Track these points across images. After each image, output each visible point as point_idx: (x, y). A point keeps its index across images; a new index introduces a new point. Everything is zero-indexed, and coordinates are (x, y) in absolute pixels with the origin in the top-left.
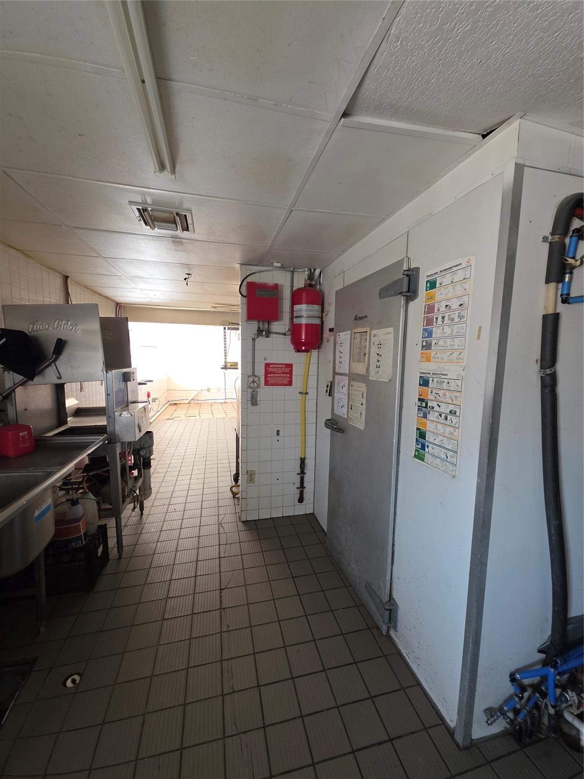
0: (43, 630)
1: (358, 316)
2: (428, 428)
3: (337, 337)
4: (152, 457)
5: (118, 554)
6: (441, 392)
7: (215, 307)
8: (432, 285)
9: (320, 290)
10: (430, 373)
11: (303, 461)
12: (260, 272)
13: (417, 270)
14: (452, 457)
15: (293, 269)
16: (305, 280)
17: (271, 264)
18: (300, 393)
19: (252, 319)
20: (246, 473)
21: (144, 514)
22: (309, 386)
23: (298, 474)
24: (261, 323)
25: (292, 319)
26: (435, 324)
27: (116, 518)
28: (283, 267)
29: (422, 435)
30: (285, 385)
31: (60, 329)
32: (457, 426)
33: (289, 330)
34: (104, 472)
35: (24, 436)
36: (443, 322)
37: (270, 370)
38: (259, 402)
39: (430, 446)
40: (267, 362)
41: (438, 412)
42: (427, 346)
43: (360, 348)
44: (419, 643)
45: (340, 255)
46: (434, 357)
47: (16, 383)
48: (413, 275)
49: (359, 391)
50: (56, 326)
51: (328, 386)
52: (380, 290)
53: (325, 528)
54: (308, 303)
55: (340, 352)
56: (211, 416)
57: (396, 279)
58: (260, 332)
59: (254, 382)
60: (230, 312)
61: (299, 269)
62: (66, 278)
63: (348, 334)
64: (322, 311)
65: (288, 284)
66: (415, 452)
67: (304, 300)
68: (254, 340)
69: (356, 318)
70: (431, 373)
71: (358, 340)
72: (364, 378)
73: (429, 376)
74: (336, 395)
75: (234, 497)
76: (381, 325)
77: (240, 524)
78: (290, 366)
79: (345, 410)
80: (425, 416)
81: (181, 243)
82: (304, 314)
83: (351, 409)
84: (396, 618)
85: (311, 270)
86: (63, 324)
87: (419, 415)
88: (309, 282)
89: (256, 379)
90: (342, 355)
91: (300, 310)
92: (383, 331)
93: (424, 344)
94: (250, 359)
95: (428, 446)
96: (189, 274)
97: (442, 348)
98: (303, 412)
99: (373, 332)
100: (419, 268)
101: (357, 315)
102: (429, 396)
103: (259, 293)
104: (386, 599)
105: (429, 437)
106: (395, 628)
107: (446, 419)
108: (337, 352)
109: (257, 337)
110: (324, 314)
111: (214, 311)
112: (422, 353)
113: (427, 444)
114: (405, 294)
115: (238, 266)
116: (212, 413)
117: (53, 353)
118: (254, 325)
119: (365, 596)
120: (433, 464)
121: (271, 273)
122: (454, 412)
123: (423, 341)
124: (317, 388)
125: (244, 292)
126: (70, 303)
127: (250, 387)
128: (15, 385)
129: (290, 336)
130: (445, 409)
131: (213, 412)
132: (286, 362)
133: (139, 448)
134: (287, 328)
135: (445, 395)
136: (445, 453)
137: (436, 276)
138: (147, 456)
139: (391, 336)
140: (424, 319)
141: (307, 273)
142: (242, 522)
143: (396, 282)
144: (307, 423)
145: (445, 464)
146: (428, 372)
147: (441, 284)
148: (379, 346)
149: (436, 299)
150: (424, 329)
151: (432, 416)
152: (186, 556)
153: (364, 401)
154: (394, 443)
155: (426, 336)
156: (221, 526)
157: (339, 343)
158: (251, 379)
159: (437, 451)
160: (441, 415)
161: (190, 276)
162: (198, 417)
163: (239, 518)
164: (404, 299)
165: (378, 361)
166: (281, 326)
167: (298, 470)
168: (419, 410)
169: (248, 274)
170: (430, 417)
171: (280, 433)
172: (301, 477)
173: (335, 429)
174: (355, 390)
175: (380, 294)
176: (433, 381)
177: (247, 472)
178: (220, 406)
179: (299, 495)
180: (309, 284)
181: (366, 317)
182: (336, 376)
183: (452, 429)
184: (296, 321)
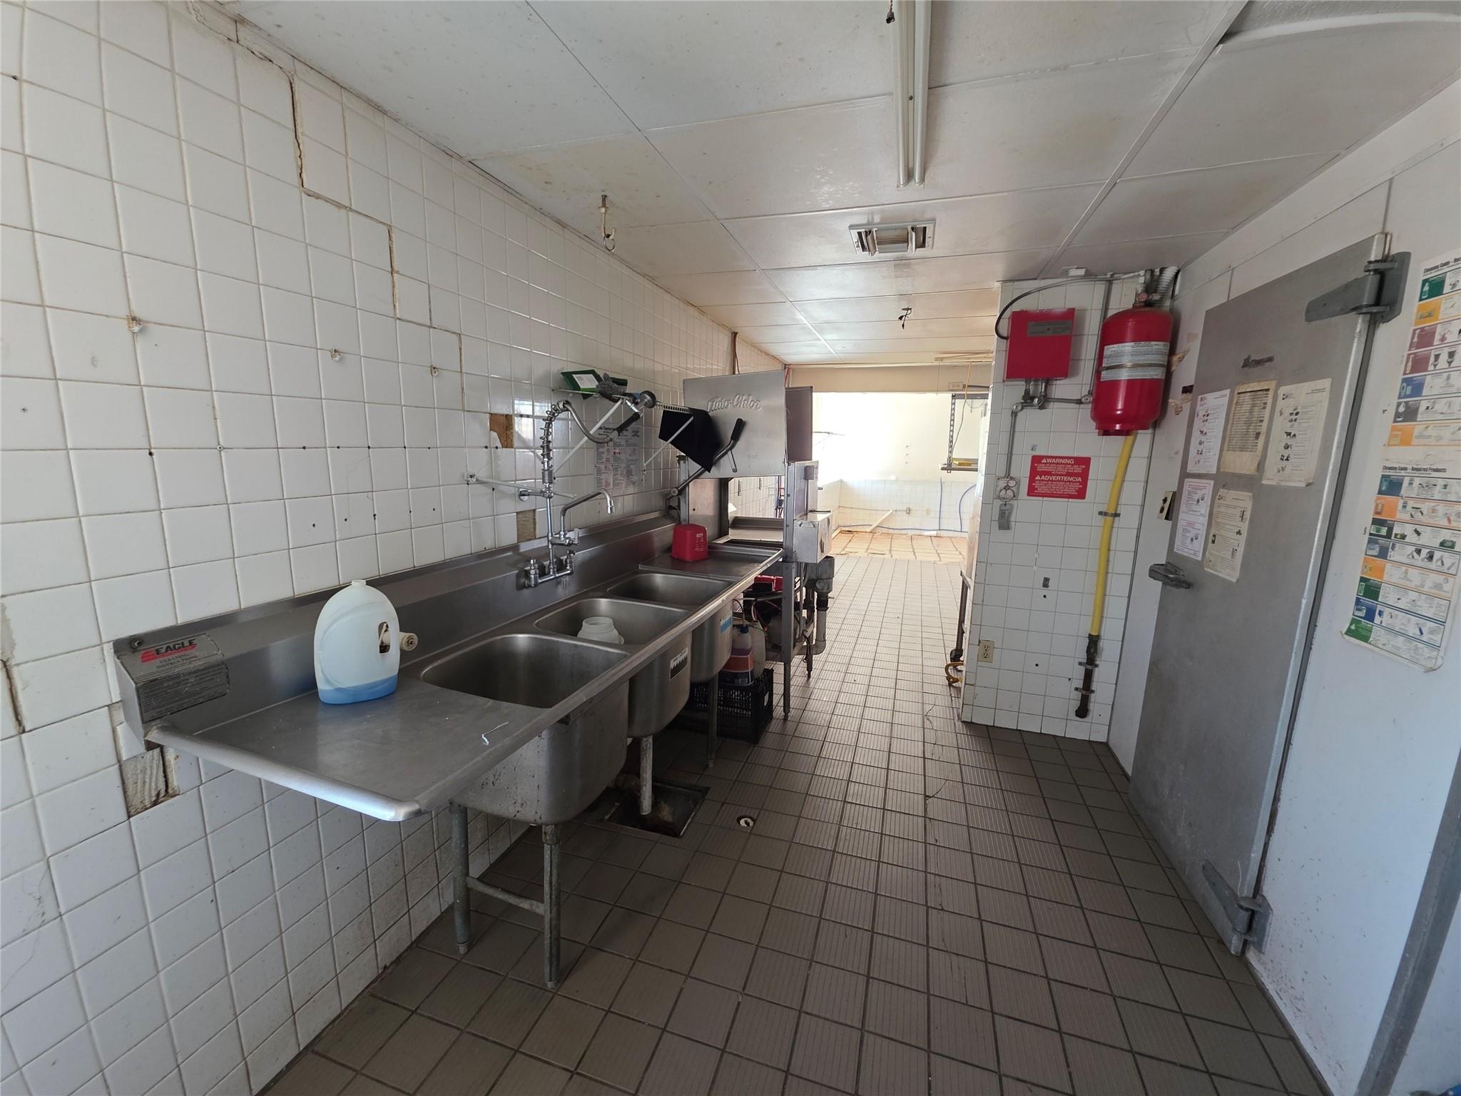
0: (711, 765)
1: (1252, 359)
2: (1386, 578)
3: (1199, 403)
4: (829, 595)
5: (783, 713)
6: (1425, 507)
7: (942, 359)
8: (1435, 287)
9: (1172, 310)
10: (1405, 469)
11: (1093, 643)
12: (1039, 290)
13: (1404, 258)
14: (1432, 632)
15: (1112, 275)
16: (1137, 295)
17: (1065, 274)
18: (1101, 513)
19: (1015, 377)
20: (977, 643)
21: (812, 677)
22: (1123, 500)
23: (1080, 664)
24: (1032, 383)
25: (1098, 373)
26: (1431, 367)
27: (785, 665)
28: (1089, 276)
29: (1370, 590)
30: (1071, 497)
31: (740, 406)
32: (1453, 571)
33: (1090, 393)
34: (773, 601)
35: (700, 538)
36: (1450, 363)
37: (1041, 468)
38: (1013, 524)
39: (1387, 611)
40: (1037, 453)
41: (1413, 544)
42: (1409, 414)
43: (1249, 423)
44: (1306, 973)
45: (1227, 234)
46: (1420, 436)
47: (691, 475)
48: (1392, 268)
49: (1235, 507)
50: (735, 403)
51: (1165, 501)
52: (1310, 303)
53: (1129, 771)
54: (1137, 338)
55: (1202, 432)
56: (911, 557)
57: (1350, 280)
58: (1028, 399)
59: (1007, 488)
60: (967, 366)
61: (1125, 274)
62: (735, 334)
63: (1225, 396)
64: (1172, 352)
65: (1098, 303)
66: (1351, 625)
67: (1129, 334)
68: (1014, 414)
69: (1247, 364)
70: (1410, 467)
71: (1246, 407)
72: (1250, 482)
73: (1403, 473)
74: (1183, 516)
75: (950, 685)
76: (1302, 374)
77: (959, 724)
78: (1085, 462)
79: (1198, 546)
80: (1383, 554)
81: (908, 266)
82: (1127, 361)
83: (1213, 542)
84: (1264, 929)
85: (1152, 272)
86: (744, 399)
87: (1370, 552)
88: (1144, 297)
89: (1012, 483)
90: (1203, 438)
91: (1118, 355)
92: (1307, 386)
93: (1402, 409)
94: (1004, 448)
95: (1381, 613)
96: (908, 309)
97: (1441, 417)
98: (1104, 550)
99: (1283, 390)
100: (1409, 254)
101: (1249, 357)
102: (1398, 514)
103: (1032, 330)
104: (1247, 891)
105: (1387, 595)
106: (1259, 946)
107: (1431, 558)
108: (1196, 433)
109: (1022, 409)
110: (1175, 359)
111: (939, 366)
112: (1394, 429)
113: (1379, 608)
114: (1364, 310)
115: (998, 285)
116: (914, 552)
117: (732, 438)
118: (1019, 388)
119: (1202, 888)
120: (1388, 647)
121: (1062, 289)
122: (1450, 544)
123: (1399, 405)
124: (1143, 506)
125: (1005, 330)
126: (737, 372)
127: (999, 498)
128: (689, 478)
129: (1090, 406)
130: (1430, 539)
131: (916, 550)
132: (1076, 455)
133: (815, 578)
134: (1085, 390)
135: (1434, 511)
136: (1418, 624)
137: (1445, 269)
138: (825, 591)
139: (1324, 398)
140: (1408, 359)
141: (1142, 280)
142: (963, 722)
143: (1347, 287)
144: (1110, 570)
145: (1416, 646)
146: (1402, 466)
147: (1454, 285)
148: (1294, 417)
149: (1440, 318)
150: (1404, 380)
151: (1399, 554)
152: (874, 743)
153: (1245, 527)
154: (1303, 606)
155: (1408, 393)
156: (928, 719)
157: (1201, 414)
158: (1002, 484)
159: (1400, 621)
160: (1419, 552)
161: (909, 311)
162: (887, 556)
163: (958, 715)
164: (1363, 321)
165: (1287, 447)
166: (1076, 385)
167: (1083, 657)
168: (1370, 541)
169: (1014, 298)
170: (1393, 555)
171: (1050, 583)
172: (1086, 669)
173: (1172, 580)
174: (1228, 506)
175: (1307, 311)
176: (1411, 484)
177: (980, 642)
178: (928, 541)
179: (1078, 703)
180: (1145, 302)
181: (1270, 359)
182: (1186, 480)
183: (1439, 579)
184: (1105, 376)
